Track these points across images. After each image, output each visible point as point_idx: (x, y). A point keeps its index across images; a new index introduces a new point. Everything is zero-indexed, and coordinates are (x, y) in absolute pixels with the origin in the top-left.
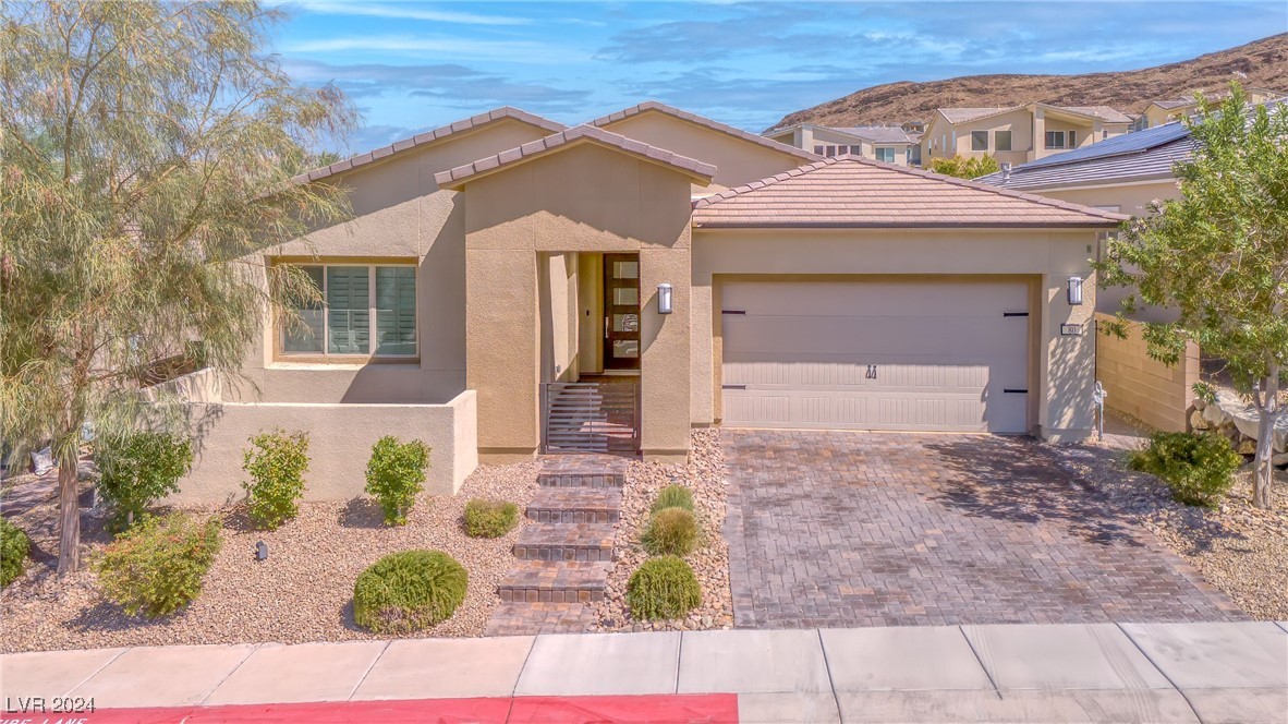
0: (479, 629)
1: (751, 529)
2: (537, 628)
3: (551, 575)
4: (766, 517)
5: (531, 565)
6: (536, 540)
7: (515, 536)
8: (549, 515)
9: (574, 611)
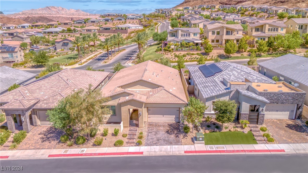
0: (125, 146)
1: (148, 136)
2: (129, 146)
3: (131, 141)
4: (150, 134)
5: (129, 140)
6: (129, 138)
7: (127, 137)
8: (130, 135)
9: (132, 144)
